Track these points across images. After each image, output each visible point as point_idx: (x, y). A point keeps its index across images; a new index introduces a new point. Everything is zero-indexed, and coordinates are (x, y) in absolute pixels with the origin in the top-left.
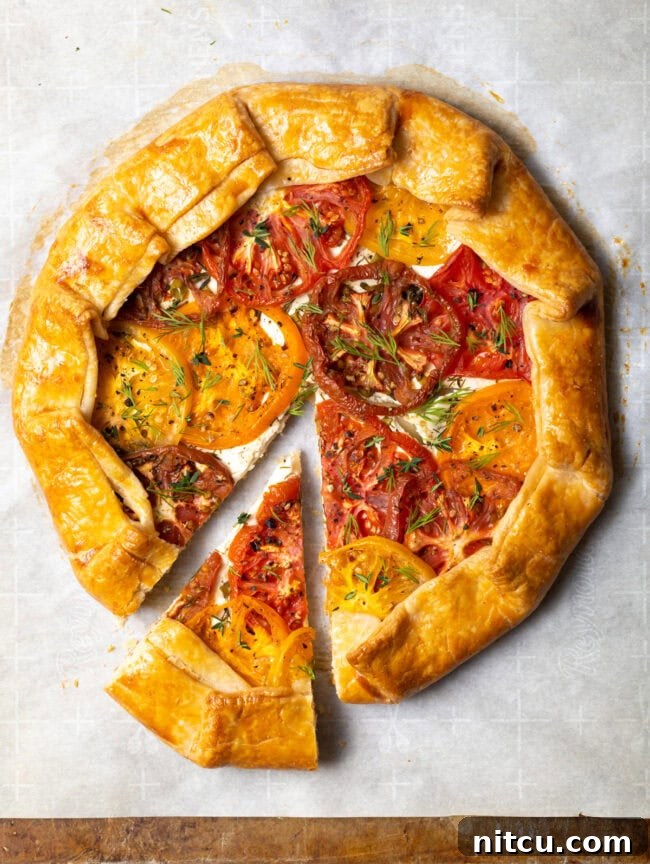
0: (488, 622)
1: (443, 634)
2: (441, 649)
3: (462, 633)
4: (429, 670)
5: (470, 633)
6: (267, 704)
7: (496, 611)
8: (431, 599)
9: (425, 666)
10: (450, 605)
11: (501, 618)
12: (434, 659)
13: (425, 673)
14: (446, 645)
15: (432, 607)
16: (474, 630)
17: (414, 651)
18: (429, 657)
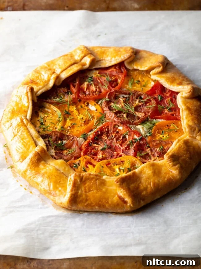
0: (166, 179)
1: (149, 181)
2: (149, 186)
3: (156, 181)
4: (144, 193)
5: (159, 181)
6: (92, 176)
7: (169, 176)
8: (145, 169)
9: (143, 191)
10: (152, 171)
11: (170, 179)
12: (146, 189)
13: (143, 194)
14: (151, 185)
15: (145, 172)
16: (161, 181)
17: (138, 185)
18: (144, 188)
